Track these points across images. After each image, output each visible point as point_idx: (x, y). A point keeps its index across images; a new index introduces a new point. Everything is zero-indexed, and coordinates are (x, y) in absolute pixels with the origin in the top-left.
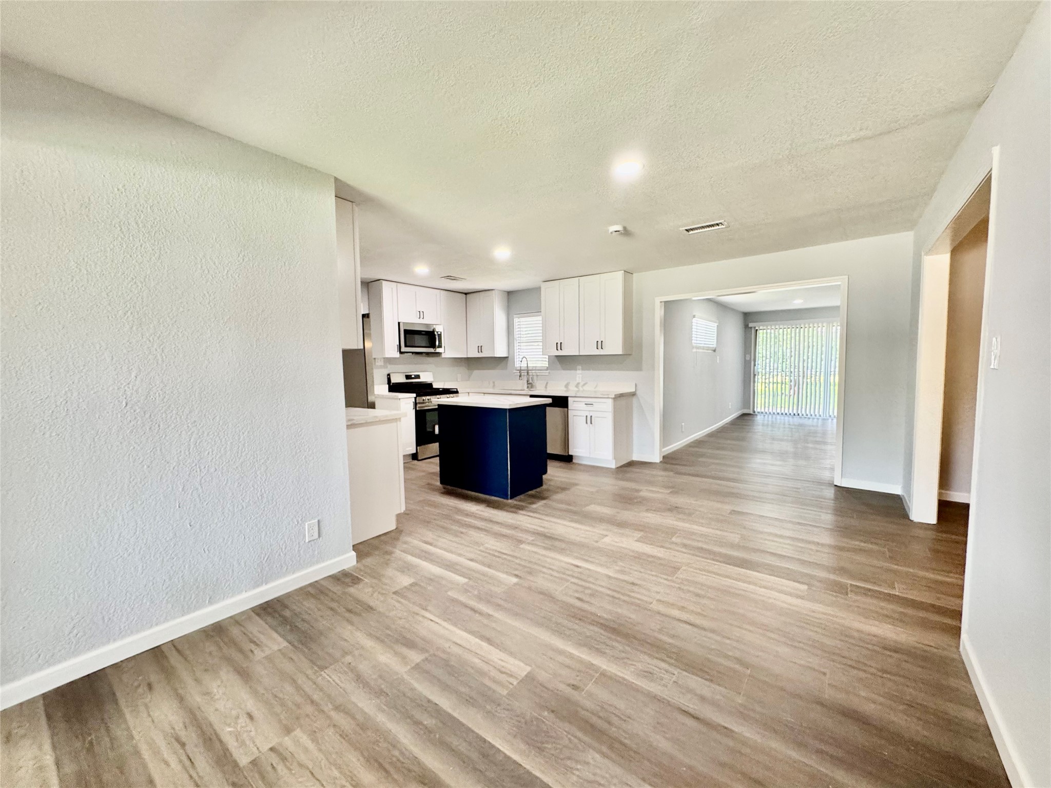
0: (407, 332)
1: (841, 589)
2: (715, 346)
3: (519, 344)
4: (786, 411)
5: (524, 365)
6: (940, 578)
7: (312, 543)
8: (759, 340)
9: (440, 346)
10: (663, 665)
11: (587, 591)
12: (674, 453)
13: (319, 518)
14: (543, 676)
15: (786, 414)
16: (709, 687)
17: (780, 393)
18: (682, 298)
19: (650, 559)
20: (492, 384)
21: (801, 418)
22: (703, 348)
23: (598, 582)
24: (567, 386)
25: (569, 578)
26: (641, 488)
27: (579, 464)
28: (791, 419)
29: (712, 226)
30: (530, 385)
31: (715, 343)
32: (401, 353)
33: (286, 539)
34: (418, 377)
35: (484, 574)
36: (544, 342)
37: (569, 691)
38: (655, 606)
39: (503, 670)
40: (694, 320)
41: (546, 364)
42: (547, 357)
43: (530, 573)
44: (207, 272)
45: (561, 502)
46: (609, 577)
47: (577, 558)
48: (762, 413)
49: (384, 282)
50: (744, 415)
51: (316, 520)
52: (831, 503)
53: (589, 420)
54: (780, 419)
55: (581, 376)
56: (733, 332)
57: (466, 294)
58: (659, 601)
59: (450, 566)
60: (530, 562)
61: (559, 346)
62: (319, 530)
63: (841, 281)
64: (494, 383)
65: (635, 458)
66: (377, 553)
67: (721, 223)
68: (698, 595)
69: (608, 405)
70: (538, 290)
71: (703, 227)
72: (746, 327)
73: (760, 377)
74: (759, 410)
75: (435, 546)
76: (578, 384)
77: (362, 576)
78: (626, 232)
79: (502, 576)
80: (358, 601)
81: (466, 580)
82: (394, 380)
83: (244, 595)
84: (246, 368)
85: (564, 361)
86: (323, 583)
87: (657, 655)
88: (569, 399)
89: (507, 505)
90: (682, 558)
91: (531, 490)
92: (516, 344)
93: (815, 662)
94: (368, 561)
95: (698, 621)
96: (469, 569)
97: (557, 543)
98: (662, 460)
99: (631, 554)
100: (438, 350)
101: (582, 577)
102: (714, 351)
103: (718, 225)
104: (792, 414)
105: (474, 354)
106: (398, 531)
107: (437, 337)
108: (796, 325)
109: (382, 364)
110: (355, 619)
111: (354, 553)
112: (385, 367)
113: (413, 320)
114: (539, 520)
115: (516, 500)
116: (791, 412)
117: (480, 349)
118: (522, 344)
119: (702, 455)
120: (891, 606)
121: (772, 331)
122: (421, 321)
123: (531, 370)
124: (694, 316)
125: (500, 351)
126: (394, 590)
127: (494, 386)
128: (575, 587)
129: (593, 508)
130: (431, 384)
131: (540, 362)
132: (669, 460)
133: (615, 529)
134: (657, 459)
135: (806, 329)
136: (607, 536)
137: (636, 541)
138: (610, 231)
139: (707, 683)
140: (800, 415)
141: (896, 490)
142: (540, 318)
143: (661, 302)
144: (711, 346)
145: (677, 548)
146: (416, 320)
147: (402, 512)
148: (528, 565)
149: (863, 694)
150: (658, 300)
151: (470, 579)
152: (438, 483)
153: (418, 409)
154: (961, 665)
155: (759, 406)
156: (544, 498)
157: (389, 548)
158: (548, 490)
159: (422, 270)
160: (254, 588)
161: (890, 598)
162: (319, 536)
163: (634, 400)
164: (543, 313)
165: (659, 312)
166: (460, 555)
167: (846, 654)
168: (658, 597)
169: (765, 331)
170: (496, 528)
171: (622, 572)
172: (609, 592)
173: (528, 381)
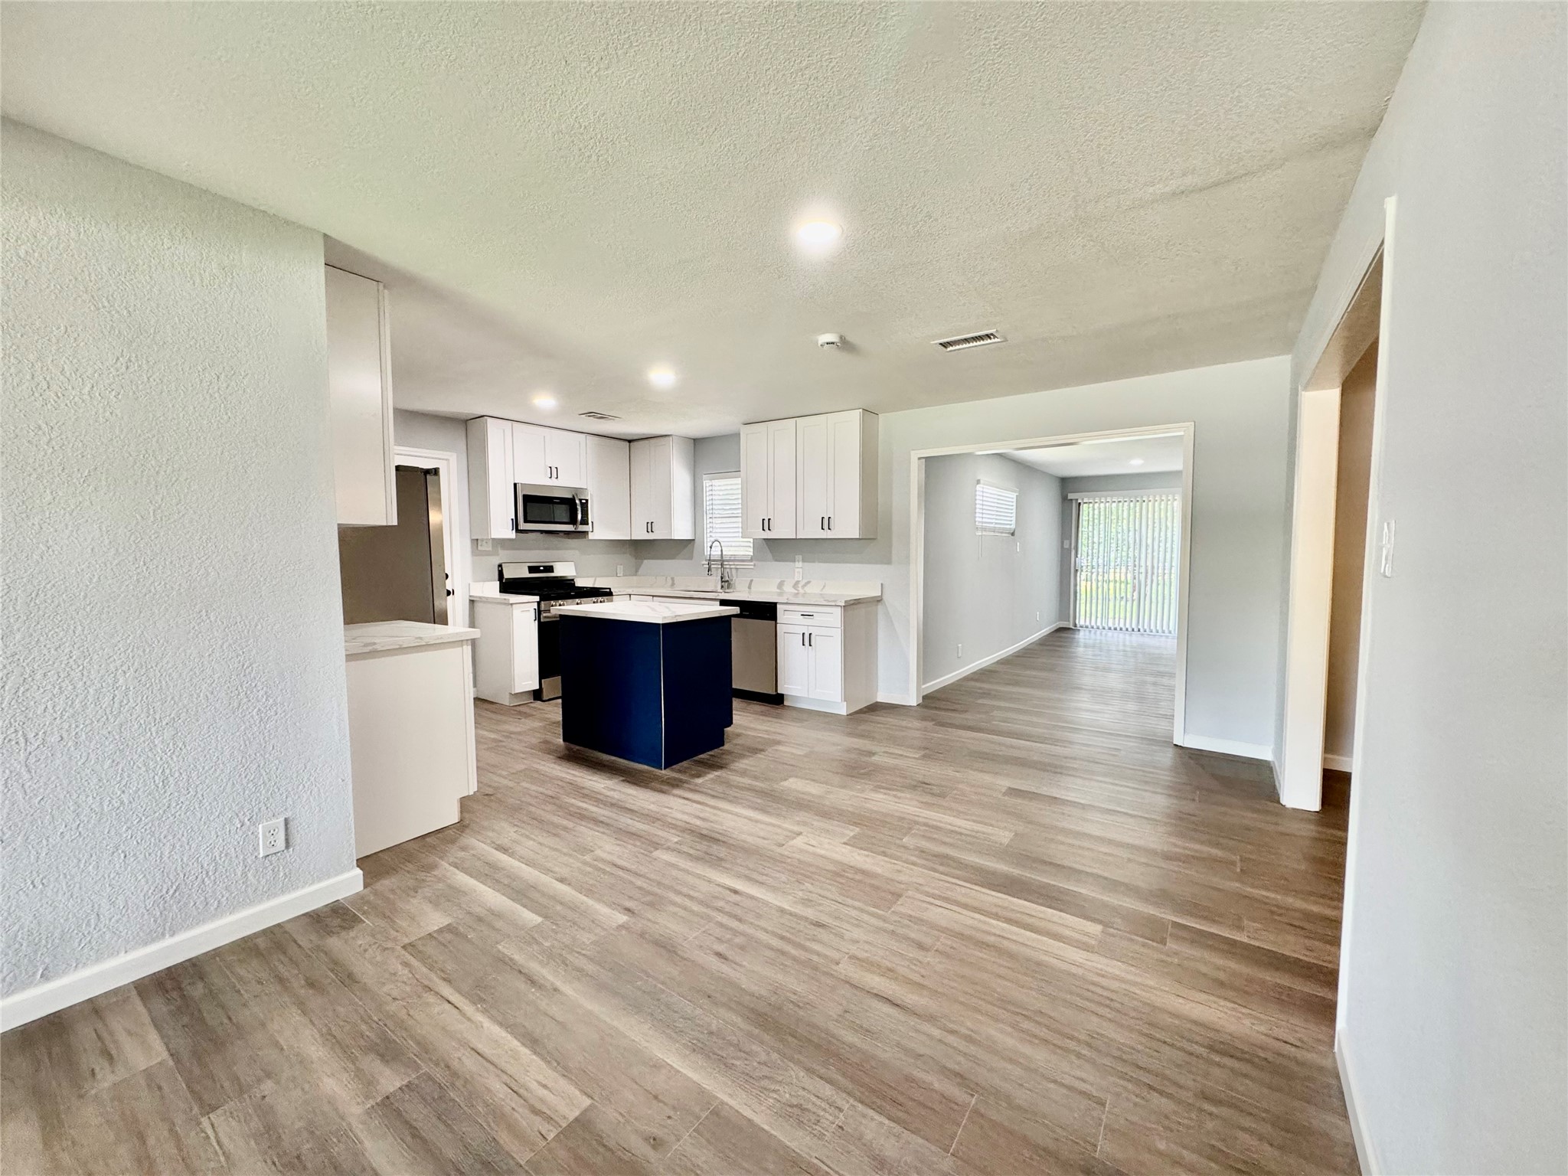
0: (527, 499)
1: (1156, 932)
2: (1013, 527)
3: (711, 520)
4: (1122, 625)
5: (716, 552)
6: (1315, 909)
7: (274, 858)
8: (1084, 517)
9: (585, 522)
10: (828, 1091)
11: (738, 940)
12: (943, 690)
13: (288, 814)
14: (608, 1117)
15: (1121, 629)
16: (898, 1137)
17: (1112, 596)
18: (958, 452)
19: (858, 877)
20: (670, 582)
21: (1142, 635)
22: (994, 530)
23: (762, 923)
24: (781, 585)
25: (714, 914)
26: (874, 749)
27: (795, 708)
28: (1127, 637)
29: (980, 338)
30: (726, 583)
31: (1014, 522)
32: (518, 531)
33: (217, 854)
34: (550, 569)
35: (574, 908)
36: (745, 516)
37: (642, 1149)
38: (846, 969)
39: (539, 1106)
40: (978, 487)
41: (750, 552)
42: (751, 540)
43: (651, 904)
44: (45, 387)
45: (744, 773)
46: (782, 911)
47: (739, 876)
48: (1087, 627)
49: (489, 419)
50: (1060, 630)
51: (281, 819)
52: (1166, 777)
53: (807, 640)
54: (1113, 636)
55: (801, 570)
56: (1043, 506)
57: (630, 441)
58: (853, 957)
59: (522, 893)
60: (659, 884)
61: (767, 524)
62: (287, 835)
63: (1183, 431)
64: (673, 579)
65: (882, 697)
66: (410, 867)
67: (992, 334)
68: (921, 946)
69: (836, 617)
70: (735, 437)
71: (966, 340)
72: (1065, 501)
73: (1084, 574)
74: (1082, 623)
75: (512, 855)
76: (797, 582)
77: (364, 913)
78: (844, 345)
79: (602, 910)
80: (335, 964)
81: (540, 919)
82: (507, 575)
83: (122, 959)
84: (130, 558)
85: (776, 548)
86: (288, 927)
87: (823, 1071)
88: (778, 606)
89: (656, 778)
90: (912, 874)
91: (703, 752)
92: (707, 521)
93: (1091, 1079)
94: (386, 884)
95: (911, 998)
96: (554, 898)
97: (715, 849)
98: (921, 701)
99: (831, 867)
100: (582, 528)
101: (739, 912)
102: (1013, 534)
103: (988, 336)
104: (1130, 629)
105: (641, 534)
106: (461, 826)
107: (579, 507)
108: (1136, 497)
109: (490, 549)
110: (315, 1002)
111: (359, 872)
112: (494, 553)
113: (538, 479)
114: (699, 806)
115: (673, 770)
116: (1128, 626)
117: (650, 527)
118: (714, 520)
119: (987, 694)
120: (1233, 965)
121: (1102, 505)
122: (553, 482)
123: (727, 561)
124: (978, 482)
125: (681, 530)
126: (406, 941)
127: (673, 584)
128: (718, 932)
129: (794, 785)
130: (573, 580)
131: (742, 549)
132: (932, 702)
133: (818, 823)
134: (913, 700)
135: (1150, 504)
136: (800, 834)
137: (845, 843)
138: (820, 343)
139: (898, 1129)
140: (1142, 630)
141: (1265, 753)
142: (739, 481)
143: (919, 459)
144: (1008, 527)
145: (905, 856)
146: (544, 481)
147: (471, 793)
148: (656, 890)
149: (1162, 1146)
150: (915, 456)
151: (546, 917)
152: (561, 741)
153: (542, 620)
154: (1334, 1082)
155: (1082, 617)
156: (721, 767)
157: (433, 859)
158: (730, 753)
159: (545, 401)
160: (146, 943)
161: (1232, 948)
162: (288, 846)
163: (880, 607)
164: (742, 473)
165: (916, 474)
166: (547, 871)
167: (1143, 1061)
168: (854, 949)
169: (1091, 505)
170: (626, 821)
171: (807, 902)
172: (775, 942)
173: (722, 578)
